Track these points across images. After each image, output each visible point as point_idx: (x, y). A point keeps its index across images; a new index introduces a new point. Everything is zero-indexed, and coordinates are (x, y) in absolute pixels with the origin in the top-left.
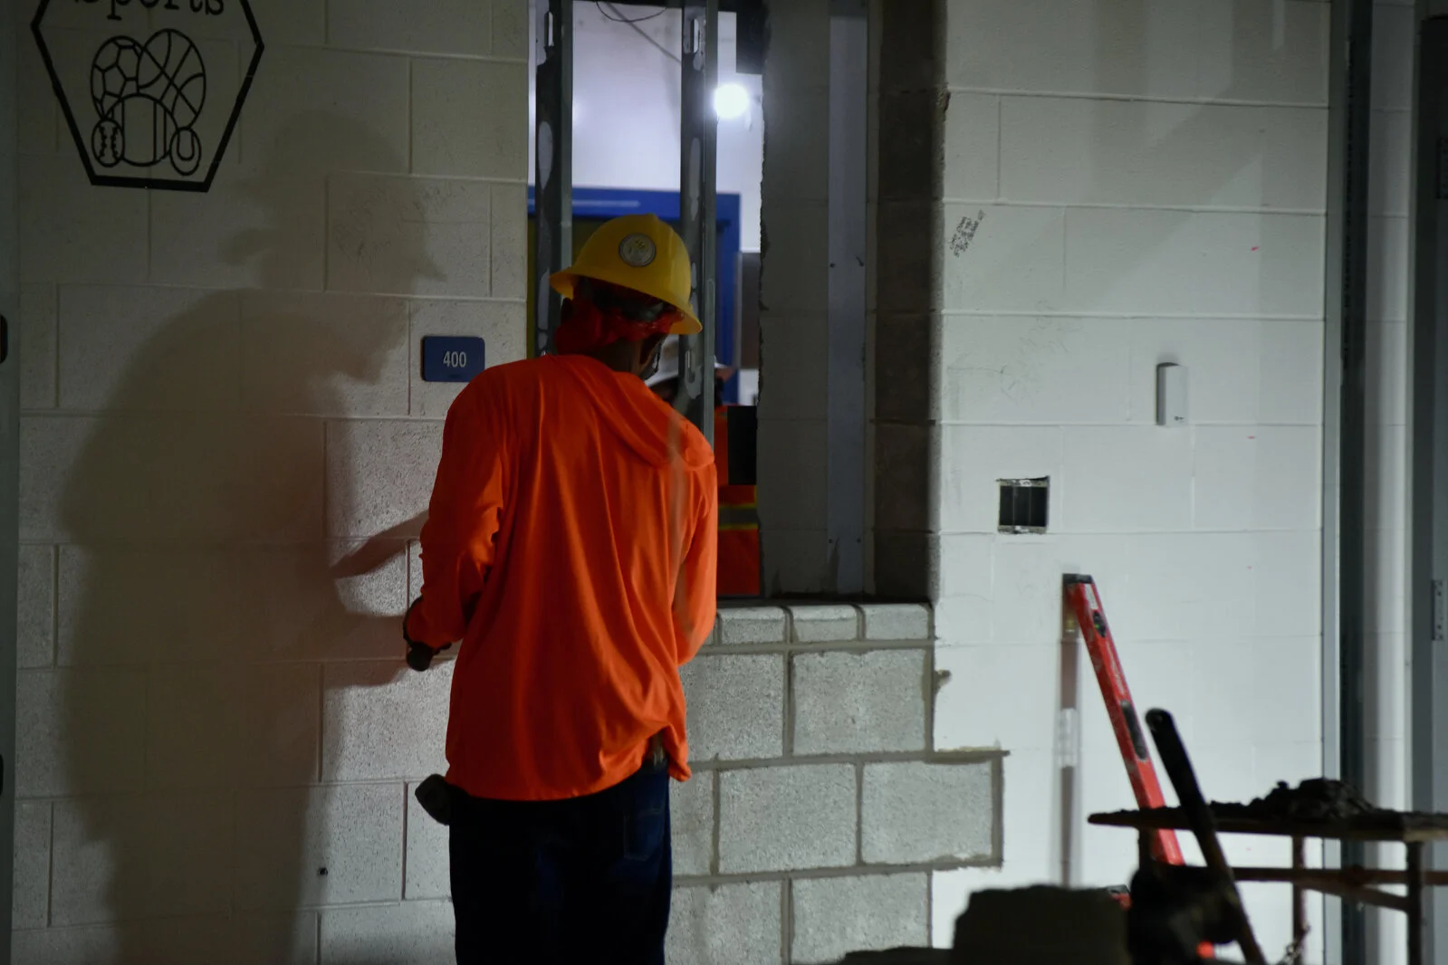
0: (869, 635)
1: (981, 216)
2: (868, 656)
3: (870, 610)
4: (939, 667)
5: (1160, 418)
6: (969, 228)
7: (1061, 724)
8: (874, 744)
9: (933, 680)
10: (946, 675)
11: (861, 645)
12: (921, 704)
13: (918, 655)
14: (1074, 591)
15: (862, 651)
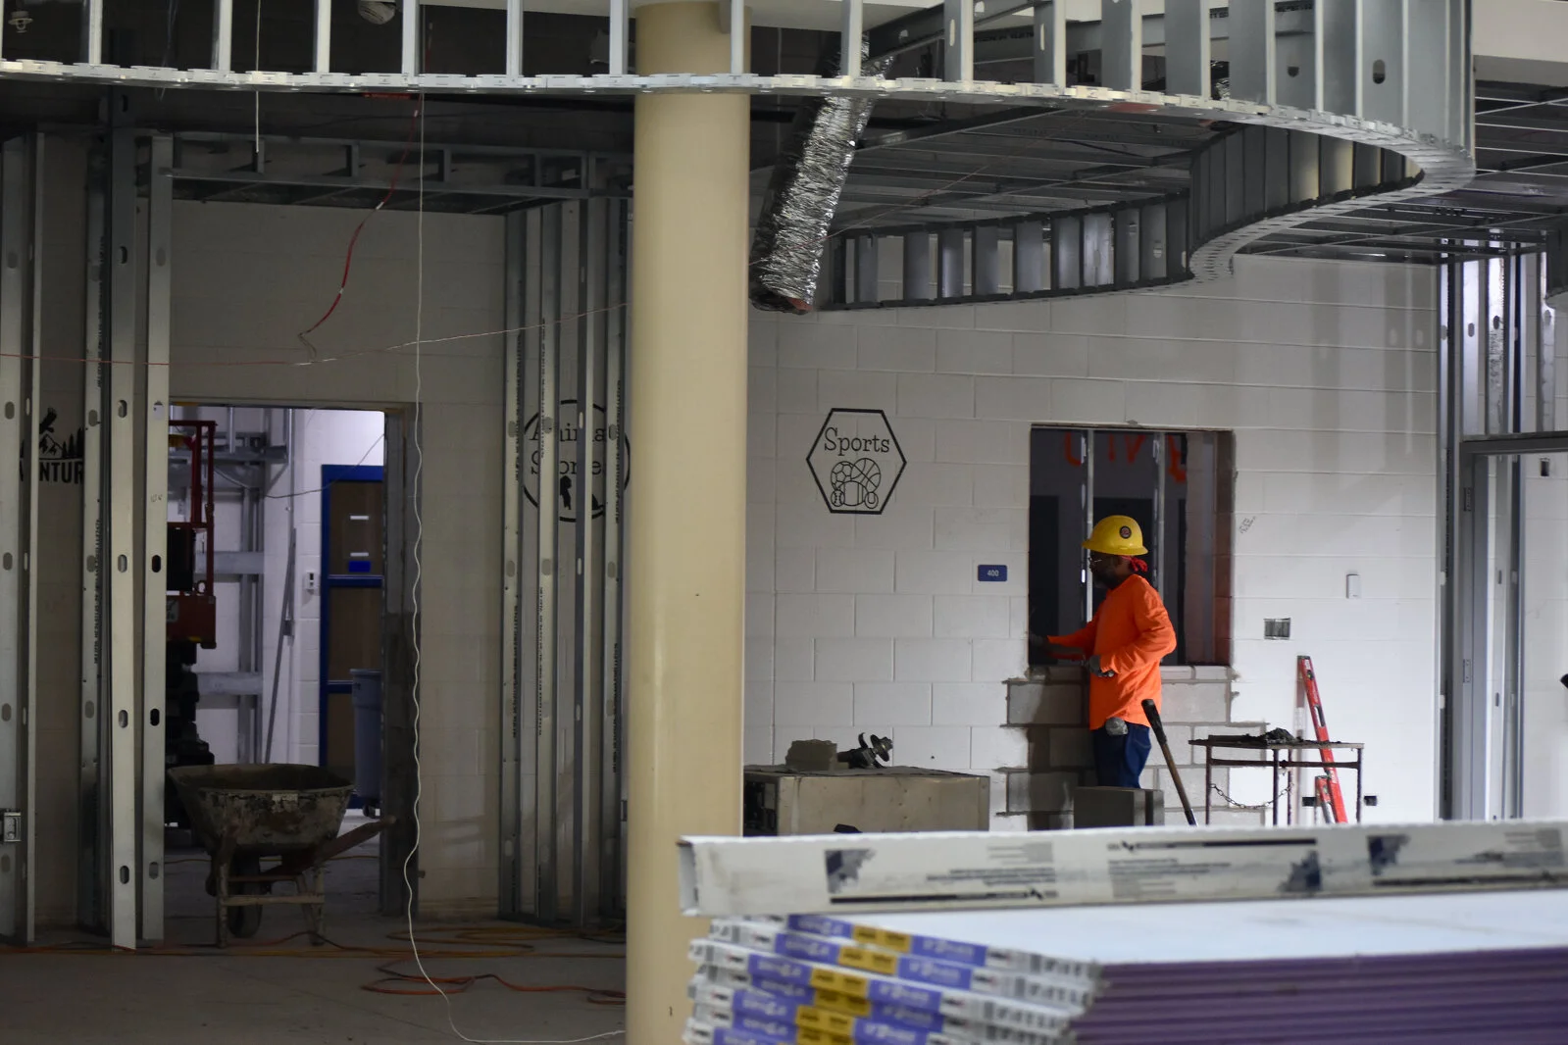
0: (1197, 677)
1: (1254, 518)
2: (1197, 686)
3: (1198, 668)
4: (1233, 690)
5: (1347, 596)
6: (1248, 523)
7: (1297, 713)
8: (1200, 719)
9: (1230, 696)
10: (1237, 693)
11: (1193, 681)
12: (1224, 705)
13: (1223, 686)
14: (1301, 661)
15: (1194, 684)
